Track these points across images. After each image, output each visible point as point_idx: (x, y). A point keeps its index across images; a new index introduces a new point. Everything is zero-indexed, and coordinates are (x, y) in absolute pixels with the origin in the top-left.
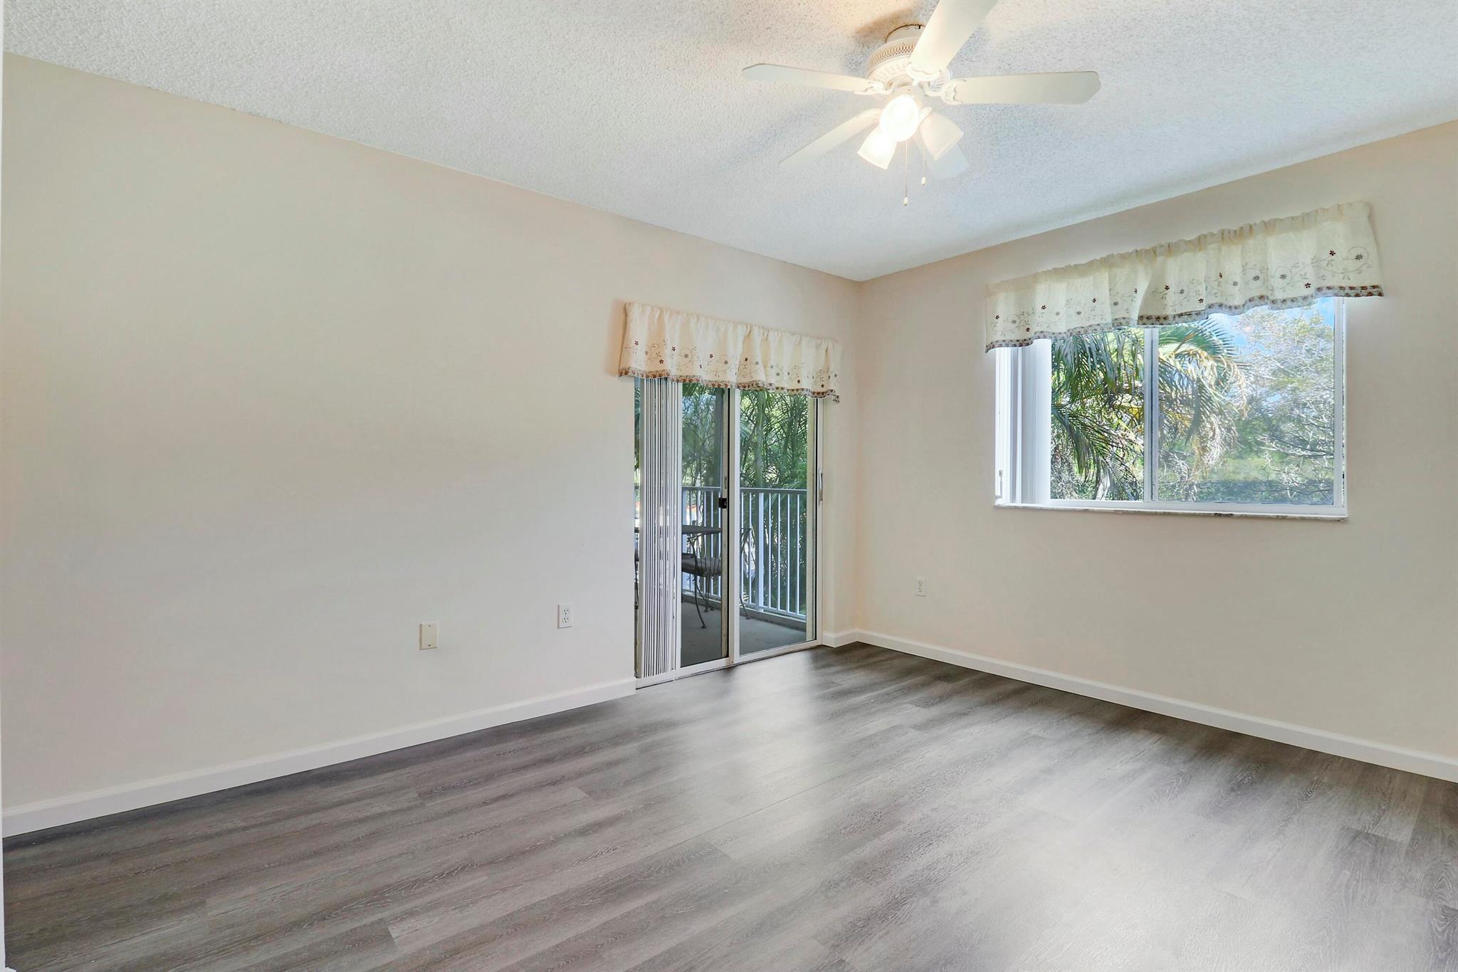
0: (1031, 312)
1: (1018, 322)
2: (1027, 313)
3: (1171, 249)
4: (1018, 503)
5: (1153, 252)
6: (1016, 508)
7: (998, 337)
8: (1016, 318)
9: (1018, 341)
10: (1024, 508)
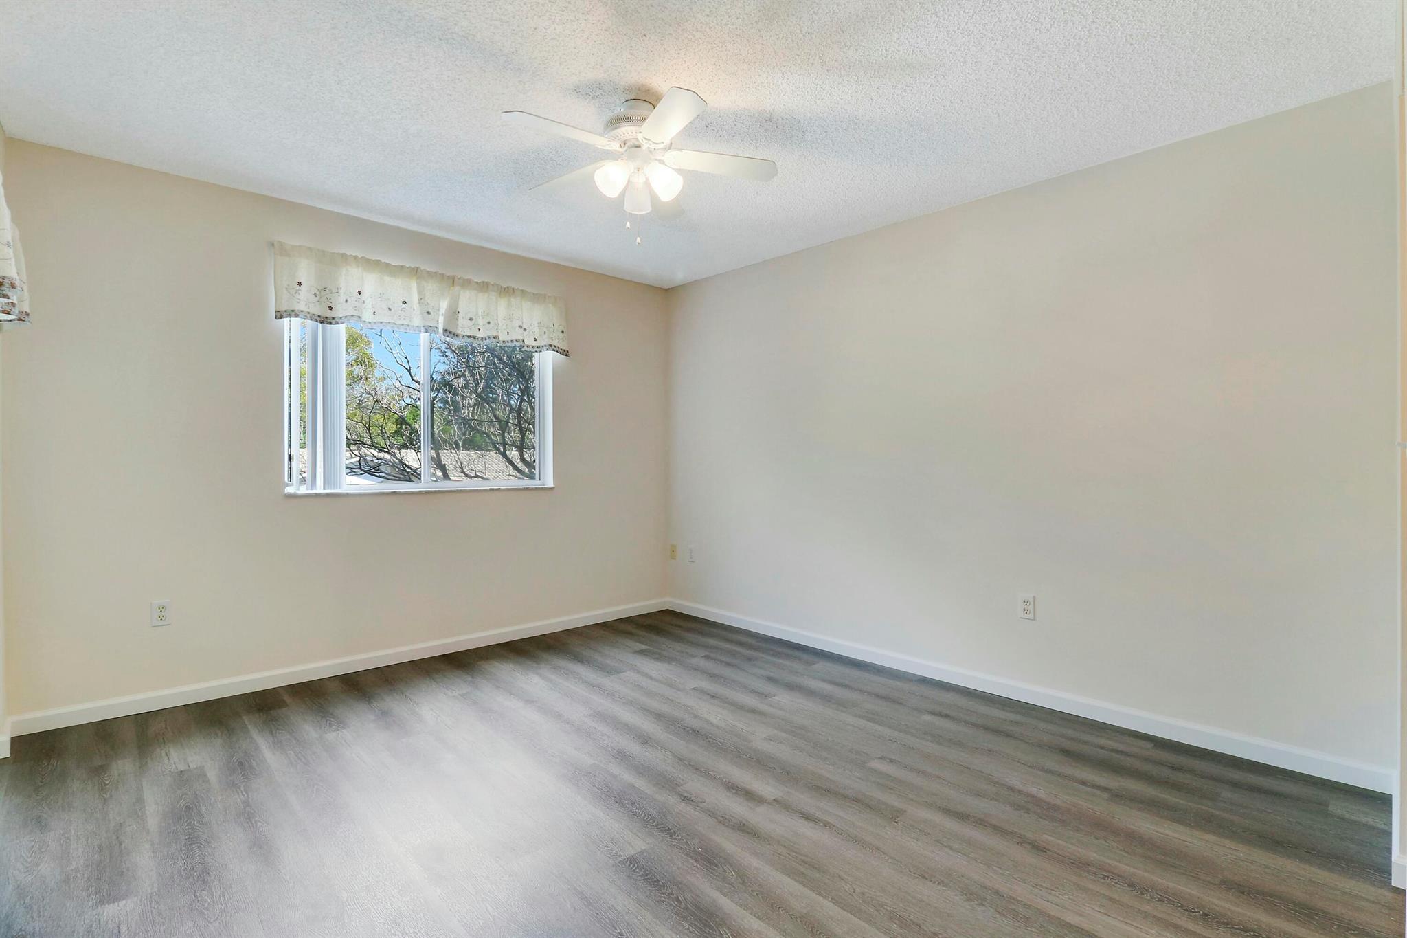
0: (334, 290)
1: (318, 296)
2: (330, 290)
3: (466, 284)
4: (319, 489)
5: (453, 281)
6: (317, 495)
7: (301, 306)
8: (318, 293)
9: (319, 316)
10: (328, 495)
